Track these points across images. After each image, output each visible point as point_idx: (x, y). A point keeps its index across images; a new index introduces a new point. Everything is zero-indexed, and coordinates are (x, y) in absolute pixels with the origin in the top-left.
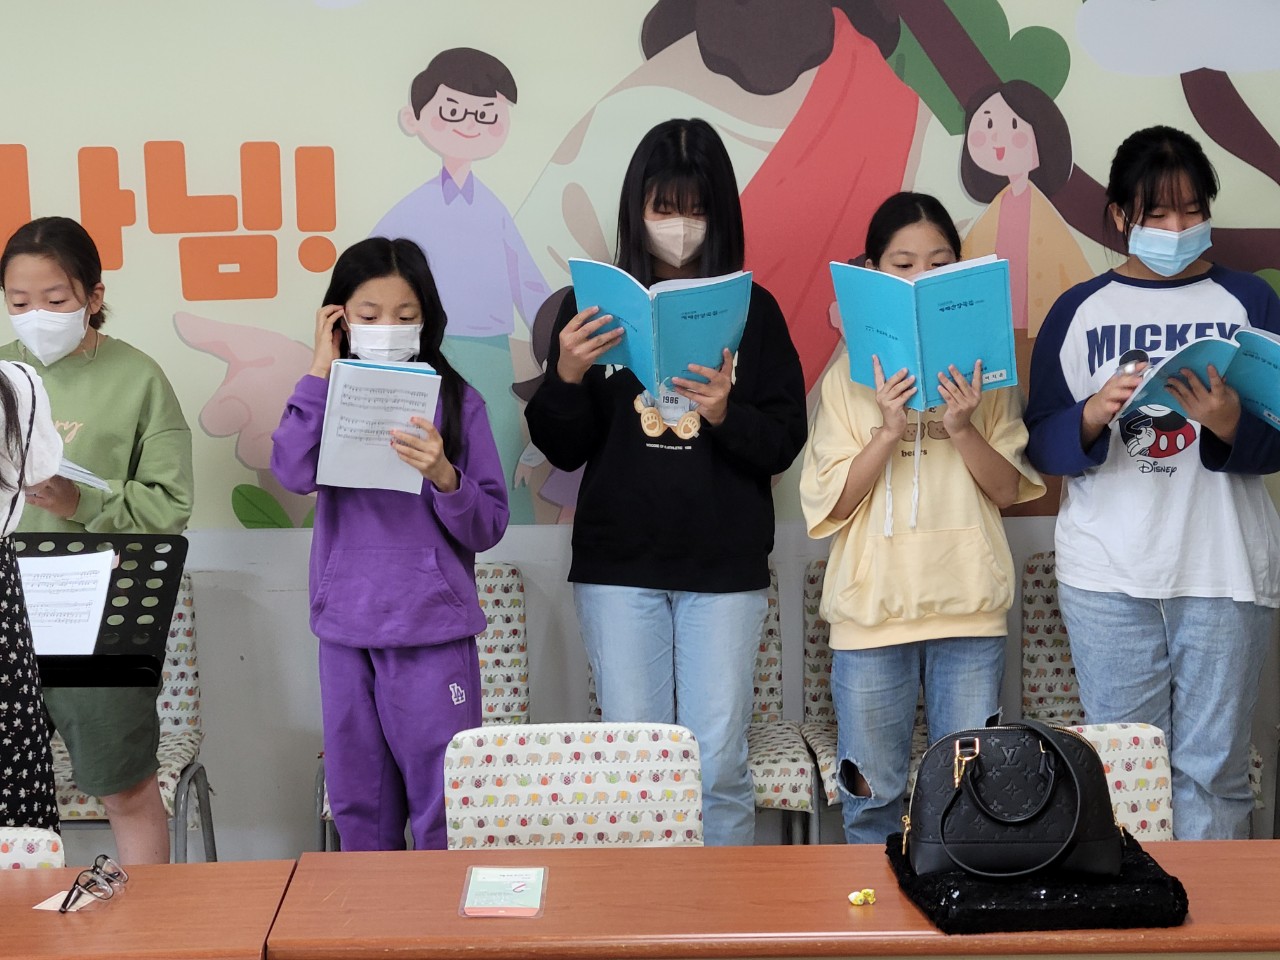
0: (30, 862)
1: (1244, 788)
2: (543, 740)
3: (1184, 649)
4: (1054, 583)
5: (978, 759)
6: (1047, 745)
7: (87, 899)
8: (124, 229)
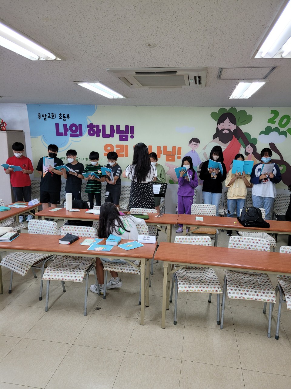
0: (154, 212)
1: (270, 216)
2: (201, 205)
3: (265, 202)
4: (251, 194)
5: (248, 210)
6: (256, 209)
7: (160, 216)
8: (161, 154)
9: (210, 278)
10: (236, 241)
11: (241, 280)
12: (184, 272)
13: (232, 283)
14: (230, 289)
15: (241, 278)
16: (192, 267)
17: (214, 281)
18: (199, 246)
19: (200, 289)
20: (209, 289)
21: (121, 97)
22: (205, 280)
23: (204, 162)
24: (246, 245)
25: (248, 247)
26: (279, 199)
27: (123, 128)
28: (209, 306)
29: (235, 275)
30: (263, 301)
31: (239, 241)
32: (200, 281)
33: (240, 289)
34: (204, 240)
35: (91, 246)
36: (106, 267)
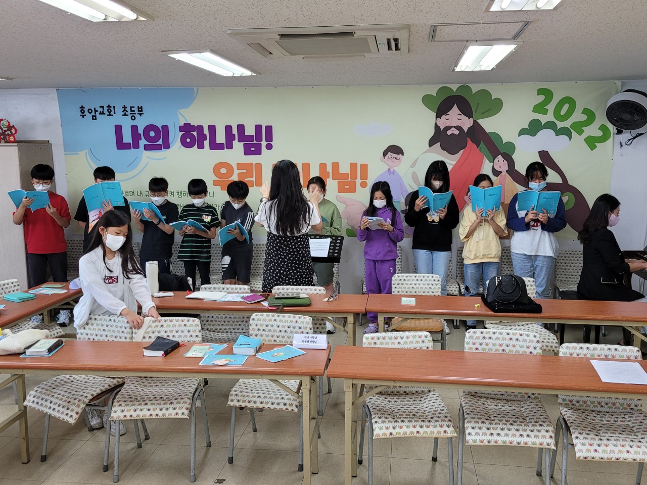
0: (320, 293)
1: (548, 294)
2: (411, 277)
3: (537, 266)
5: (501, 281)
6: (515, 278)
7: (332, 299)
8: (328, 179)
9: (432, 410)
10: (478, 338)
11: (491, 411)
12: (382, 401)
13: (473, 416)
14: (470, 428)
15: (491, 407)
16: (398, 392)
17: (440, 415)
18: (409, 350)
19: (415, 430)
20: (431, 429)
21: (247, 73)
22: (423, 413)
23: (414, 191)
24: (497, 344)
25: (500, 349)
26: (565, 259)
27: (250, 131)
28: (433, 468)
29: (479, 402)
30: (531, 446)
31: (484, 338)
32: (414, 415)
33: (489, 426)
34: (417, 339)
35: (205, 357)
36: (232, 401)
